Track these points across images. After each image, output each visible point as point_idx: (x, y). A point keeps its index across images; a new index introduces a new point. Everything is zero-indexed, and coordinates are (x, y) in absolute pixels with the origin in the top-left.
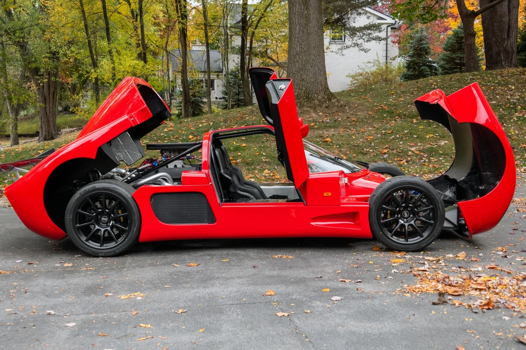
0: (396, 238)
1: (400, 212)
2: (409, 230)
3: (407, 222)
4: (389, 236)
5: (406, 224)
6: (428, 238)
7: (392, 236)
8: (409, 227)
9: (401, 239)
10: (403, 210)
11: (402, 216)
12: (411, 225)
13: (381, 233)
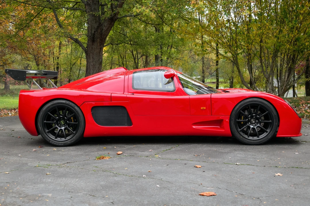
0: (252, 137)
1: (249, 121)
2: (258, 130)
3: (255, 126)
4: (247, 137)
5: (255, 127)
6: (271, 132)
7: (248, 137)
8: (258, 128)
9: (255, 137)
10: (251, 119)
11: (251, 123)
12: (258, 127)
13: (241, 137)
